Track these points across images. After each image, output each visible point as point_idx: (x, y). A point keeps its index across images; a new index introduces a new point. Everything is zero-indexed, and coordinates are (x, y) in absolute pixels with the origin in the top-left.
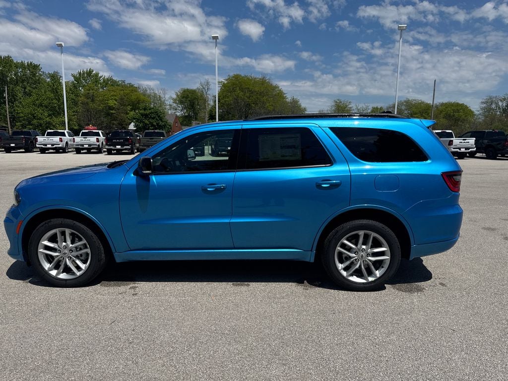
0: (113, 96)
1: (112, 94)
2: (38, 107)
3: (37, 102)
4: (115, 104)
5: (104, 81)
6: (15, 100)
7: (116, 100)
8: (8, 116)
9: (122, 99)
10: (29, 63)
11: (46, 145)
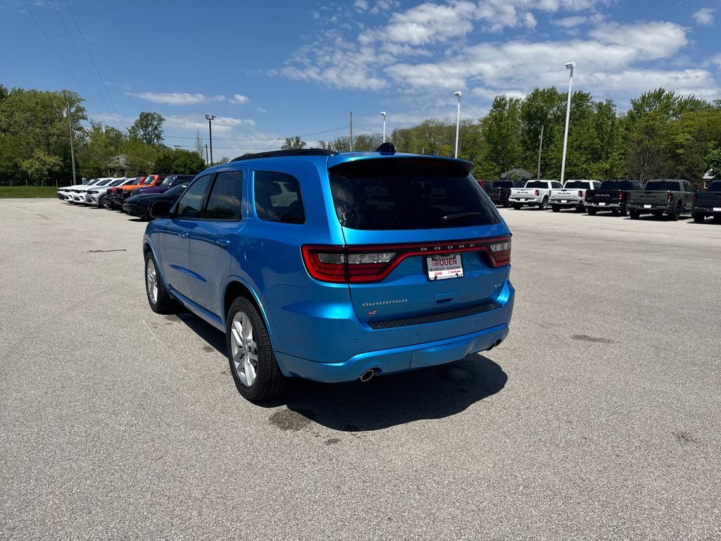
0: (687, 126)
1: (686, 123)
2: (576, 150)
3: (575, 143)
4: (688, 140)
5: (680, 105)
6: (552, 142)
7: (689, 132)
8: (539, 163)
9: (700, 131)
10: (577, 92)
11: (519, 199)
